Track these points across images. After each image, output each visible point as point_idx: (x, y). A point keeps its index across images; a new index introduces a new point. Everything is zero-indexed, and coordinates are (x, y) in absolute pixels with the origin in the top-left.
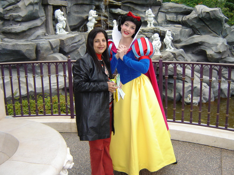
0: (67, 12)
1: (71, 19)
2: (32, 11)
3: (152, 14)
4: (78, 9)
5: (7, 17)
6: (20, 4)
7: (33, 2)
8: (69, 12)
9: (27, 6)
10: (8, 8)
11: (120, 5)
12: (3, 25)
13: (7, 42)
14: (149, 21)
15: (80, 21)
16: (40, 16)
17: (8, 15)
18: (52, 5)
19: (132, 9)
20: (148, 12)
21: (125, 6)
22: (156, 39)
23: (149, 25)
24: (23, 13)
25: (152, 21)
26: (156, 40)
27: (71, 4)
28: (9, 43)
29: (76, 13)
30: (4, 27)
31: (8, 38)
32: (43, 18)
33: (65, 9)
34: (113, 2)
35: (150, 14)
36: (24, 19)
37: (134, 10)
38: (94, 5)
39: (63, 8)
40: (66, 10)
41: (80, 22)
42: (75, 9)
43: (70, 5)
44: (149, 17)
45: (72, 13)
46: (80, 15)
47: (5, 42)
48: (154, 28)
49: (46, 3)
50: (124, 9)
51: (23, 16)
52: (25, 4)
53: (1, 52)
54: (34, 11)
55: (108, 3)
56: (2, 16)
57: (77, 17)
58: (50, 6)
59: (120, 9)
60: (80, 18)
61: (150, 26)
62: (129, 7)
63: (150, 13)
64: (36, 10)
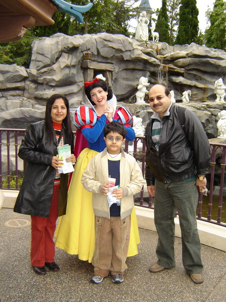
0: (114, 78)
1: (118, 87)
2: (67, 74)
3: (223, 85)
4: (129, 75)
5: (41, 80)
6: (55, 66)
7: (69, 64)
8: (115, 79)
9: (62, 69)
10: (42, 70)
11: (182, 72)
12: (36, 89)
13: (38, 108)
14: (219, 94)
15: (129, 89)
16: (77, 80)
17: (42, 78)
18: (94, 69)
19: (198, 78)
20: (218, 82)
21: (189, 74)
22: (223, 117)
23: (218, 99)
24: (57, 77)
25: (222, 94)
26: (223, 119)
27: (119, 68)
28: (39, 110)
29: (125, 80)
30: (37, 91)
31: (40, 104)
32: (81, 83)
33: (110, 74)
34: (174, 69)
35: (220, 86)
36: (58, 84)
37: (201, 79)
38: (148, 71)
39: (107, 73)
40: (112, 75)
41: (130, 91)
42: (124, 74)
43: (117, 70)
44: (220, 89)
45: (120, 80)
46: (130, 83)
47: (35, 108)
48: (224, 104)
49: (85, 66)
50: (188, 77)
51: (57, 80)
52: (60, 66)
53: (29, 120)
54: (70, 75)
55: (167, 69)
56: (36, 79)
57: (125, 84)
58: (90, 70)
59: (184, 77)
60: (129, 86)
61: (220, 100)
62: (195, 75)
63: (220, 84)
64: (73, 73)
